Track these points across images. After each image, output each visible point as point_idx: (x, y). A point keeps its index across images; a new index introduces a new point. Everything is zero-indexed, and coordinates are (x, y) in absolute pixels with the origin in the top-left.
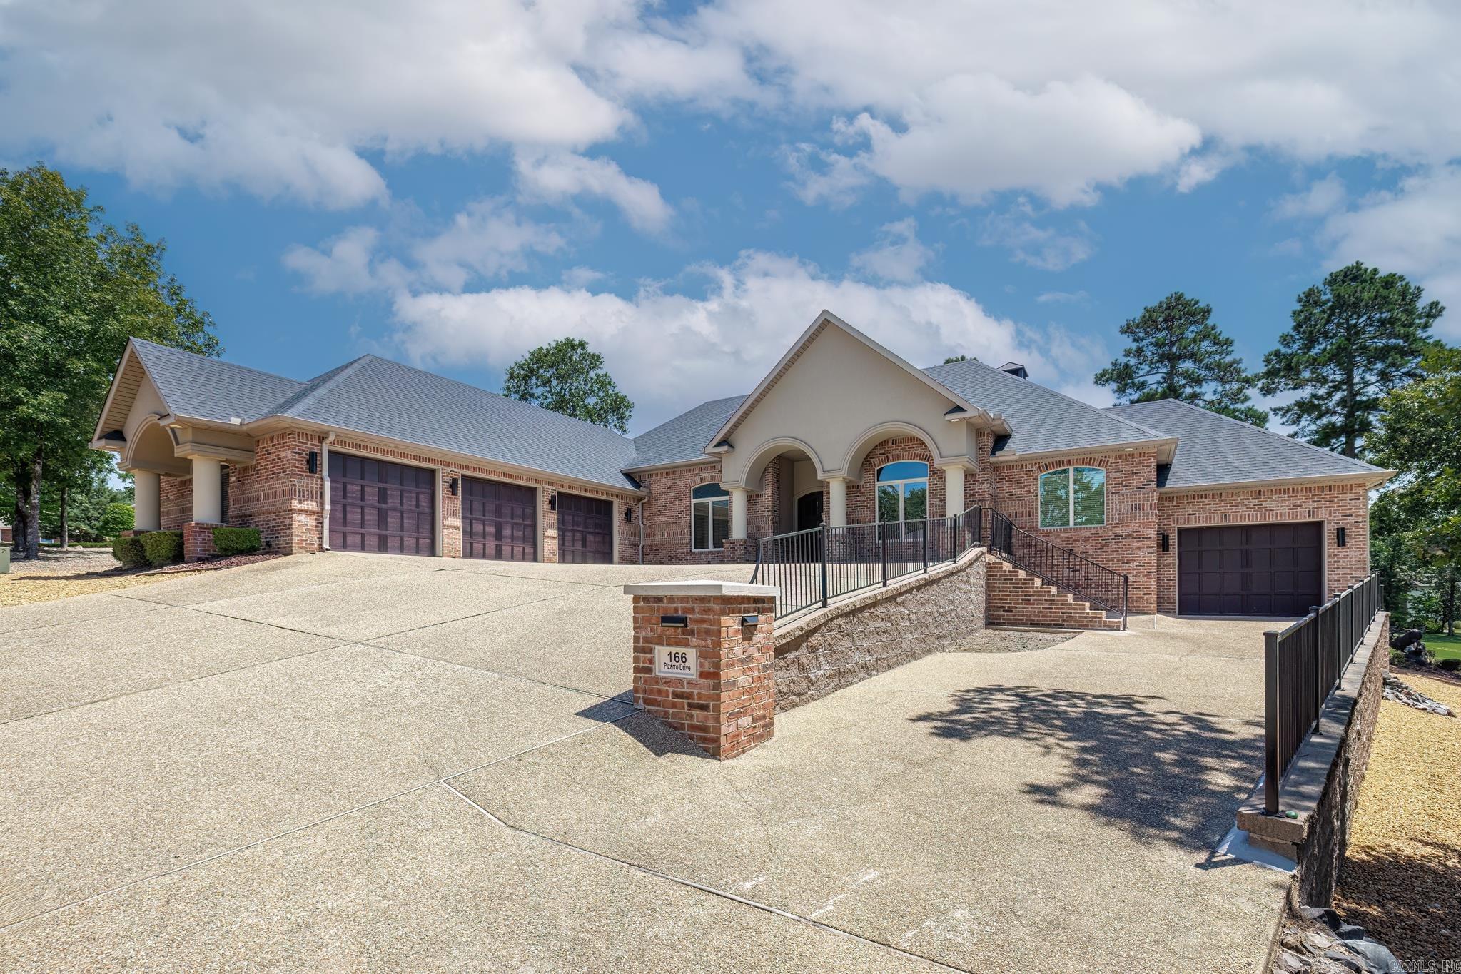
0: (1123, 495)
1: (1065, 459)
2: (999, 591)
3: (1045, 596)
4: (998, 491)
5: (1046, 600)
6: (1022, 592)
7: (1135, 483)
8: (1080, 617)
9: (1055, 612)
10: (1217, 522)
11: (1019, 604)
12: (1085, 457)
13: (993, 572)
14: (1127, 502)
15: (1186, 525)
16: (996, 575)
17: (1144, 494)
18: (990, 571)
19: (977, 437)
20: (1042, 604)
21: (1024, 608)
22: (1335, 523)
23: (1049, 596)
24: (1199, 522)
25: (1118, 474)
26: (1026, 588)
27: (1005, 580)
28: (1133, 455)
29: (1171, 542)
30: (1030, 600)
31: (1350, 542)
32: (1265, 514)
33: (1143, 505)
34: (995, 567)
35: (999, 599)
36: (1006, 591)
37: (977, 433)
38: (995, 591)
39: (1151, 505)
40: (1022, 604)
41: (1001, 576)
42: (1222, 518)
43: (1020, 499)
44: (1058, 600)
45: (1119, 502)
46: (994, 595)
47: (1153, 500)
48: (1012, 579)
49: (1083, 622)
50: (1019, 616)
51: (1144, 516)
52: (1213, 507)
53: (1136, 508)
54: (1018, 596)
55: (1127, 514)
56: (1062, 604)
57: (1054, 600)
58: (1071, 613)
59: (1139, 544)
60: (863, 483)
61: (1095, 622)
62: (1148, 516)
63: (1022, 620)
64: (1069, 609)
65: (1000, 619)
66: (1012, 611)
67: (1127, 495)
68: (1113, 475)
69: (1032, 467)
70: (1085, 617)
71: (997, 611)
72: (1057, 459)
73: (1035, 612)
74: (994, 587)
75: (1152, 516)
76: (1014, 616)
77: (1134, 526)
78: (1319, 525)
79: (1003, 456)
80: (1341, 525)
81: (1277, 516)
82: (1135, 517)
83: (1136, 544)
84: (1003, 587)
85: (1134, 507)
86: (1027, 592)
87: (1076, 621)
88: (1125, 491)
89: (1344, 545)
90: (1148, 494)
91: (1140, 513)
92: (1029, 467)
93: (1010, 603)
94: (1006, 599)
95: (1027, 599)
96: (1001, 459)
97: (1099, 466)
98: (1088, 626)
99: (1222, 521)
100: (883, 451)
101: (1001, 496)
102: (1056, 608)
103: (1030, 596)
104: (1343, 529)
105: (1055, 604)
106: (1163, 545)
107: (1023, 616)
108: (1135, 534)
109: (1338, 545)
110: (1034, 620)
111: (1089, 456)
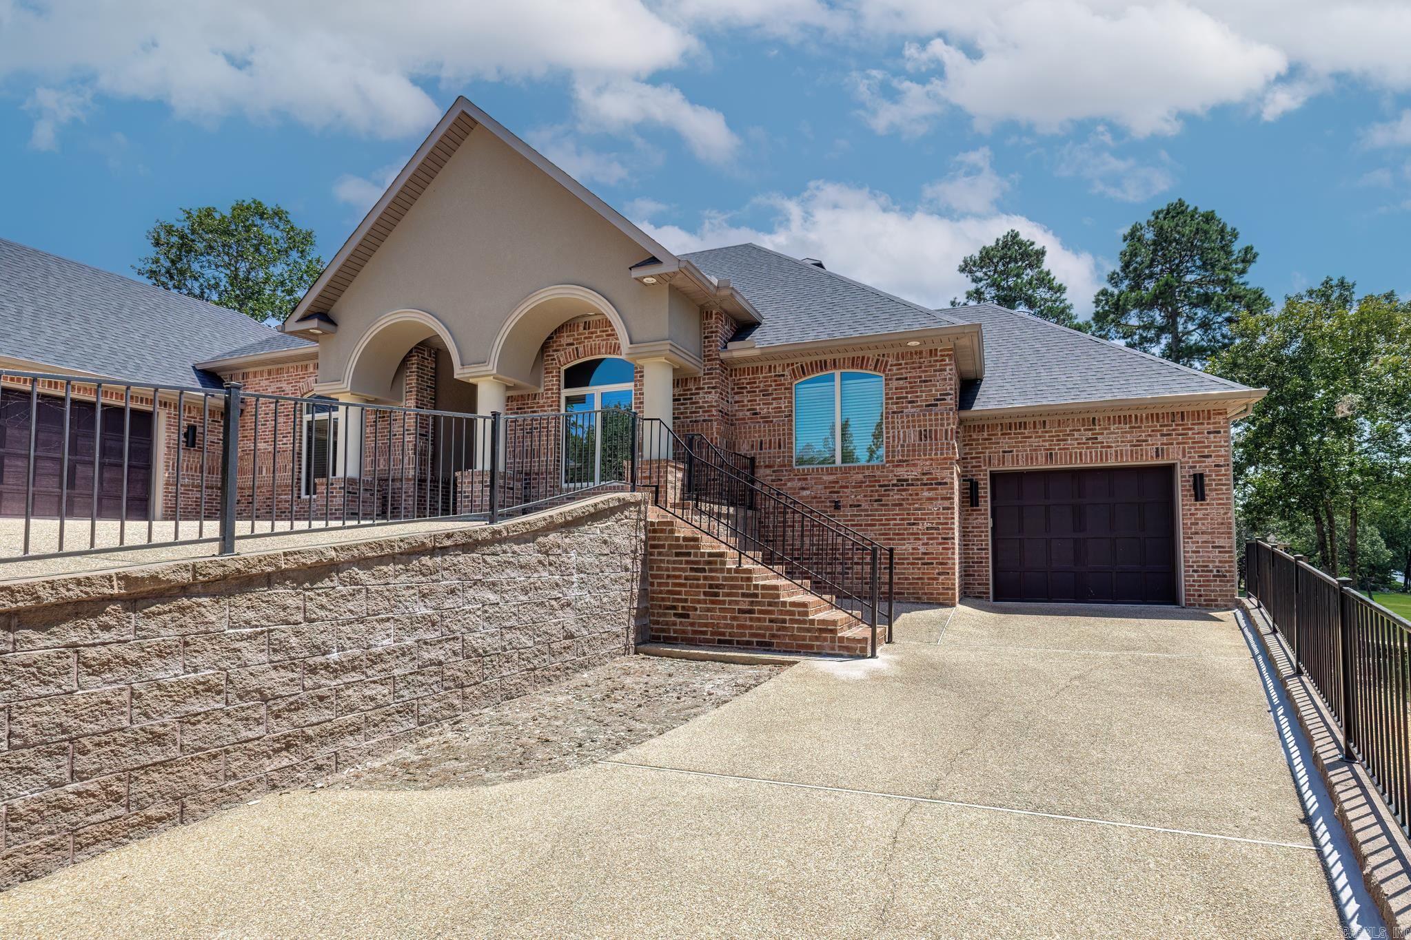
0: (908, 416)
1: (829, 357)
2: (668, 577)
3: (741, 587)
4: (736, 407)
5: (744, 595)
6: (705, 578)
7: (923, 397)
8: (799, 629)
9: (759, 620)
10: (1041, 465)
11: (699, 602)
12: (855, 354)
13: (659, 539)
14: (914, 426)
15: (1001, 468)
16: (663, 546)
17: (936, 414)
18: (654, 538)
19: (701, 319)
20: (737, 603)
21: (708, 610)
22: (1191, 467)
23: (748, 587)
24: (1018, 463)
25: (901, 382)
26: (711, 570)
27: (677, 554)
28: (921, 352)
29: (981, 493)
30: (717, 595)
31: (1210, 495)
32: (1101, 452)
33: (936, 431)
34: (662, 531)
35: (669, 592)
36: (679, 577)
37: (701, 312)
38: (661, 577)
39: (946, 431)
40: (705, 602)
41: (670, 546)
42: (1046, 457)
43: (767, 420)
44: (763, 596)
45: (903, 427)
46: (660, 584)
47: (949, 424)
48: (689, 554)
49: (804, 639)
50: (700, 625)
51: (937, 449)
52: (1034, 441)
53: (926, 437)
54: (698, 586)
55: (914, 445)
56: (770, 604)
57: (756, 595)
58: (784, 621)
59: (931, 494)
60: (542, 390)
61: (825, 639)
62: (942, 449)
63: (705, 633)
64: (781, 612)
65: (668, 631)
66: (687, 616)
67: (913, 416)
68: (894, 384)
69: (784, 370)
70: (808, 630)
71: (665, 615)
72: (817, 358)
73: (725, 618)
74: (659, 568)
75: (948, 449)
76: (692, 624)
77: (923, 464)
78: (1169, 470)
79: (739, 351)
80: (1198, 470)
81: (1117, 456)
82: (925, 450)
83: (926, 494)
84: (674, 569)
85: (923, 435)
86: (712, 578)
87: (793, 637)
88: (910, 409)
89: (1203, 499)
90: (942, 414)
91: (931, 445)
92: (779, 371)
93: (686, 601)
94: (679, 593)
95: (713, 592)
96: (736, 354)
97: (875, 369)
98: (812, 647)
99: (1046, 463)
100: (570, 340)
101: (740, 415)
102: (761, 612)
103: (717, 586)
104: (1201, 476)
105: (759, 603)
106: (971, 497)
107: (706, 625)
108: (925, 477)
109: (1196, 500)
110: (723, 634)
111: (861, 354)
